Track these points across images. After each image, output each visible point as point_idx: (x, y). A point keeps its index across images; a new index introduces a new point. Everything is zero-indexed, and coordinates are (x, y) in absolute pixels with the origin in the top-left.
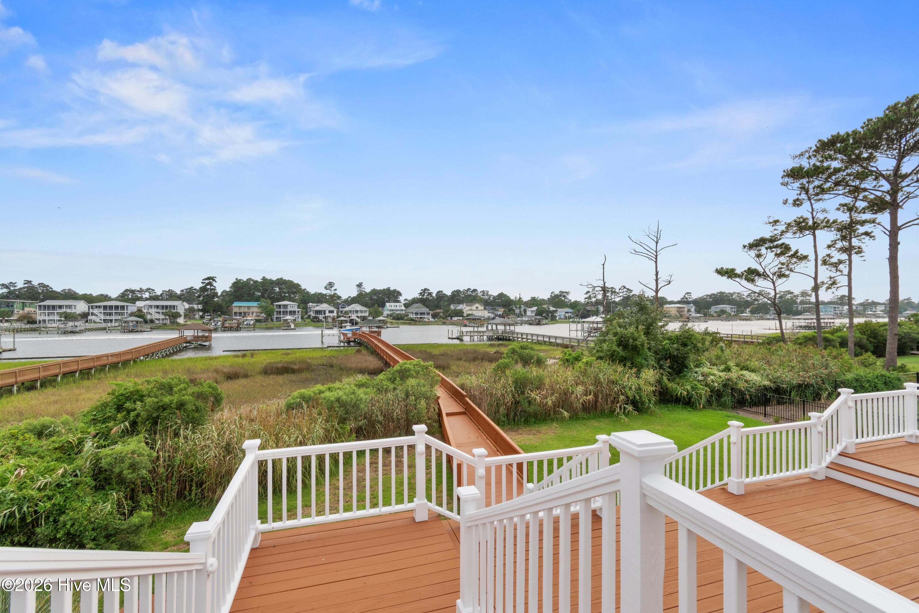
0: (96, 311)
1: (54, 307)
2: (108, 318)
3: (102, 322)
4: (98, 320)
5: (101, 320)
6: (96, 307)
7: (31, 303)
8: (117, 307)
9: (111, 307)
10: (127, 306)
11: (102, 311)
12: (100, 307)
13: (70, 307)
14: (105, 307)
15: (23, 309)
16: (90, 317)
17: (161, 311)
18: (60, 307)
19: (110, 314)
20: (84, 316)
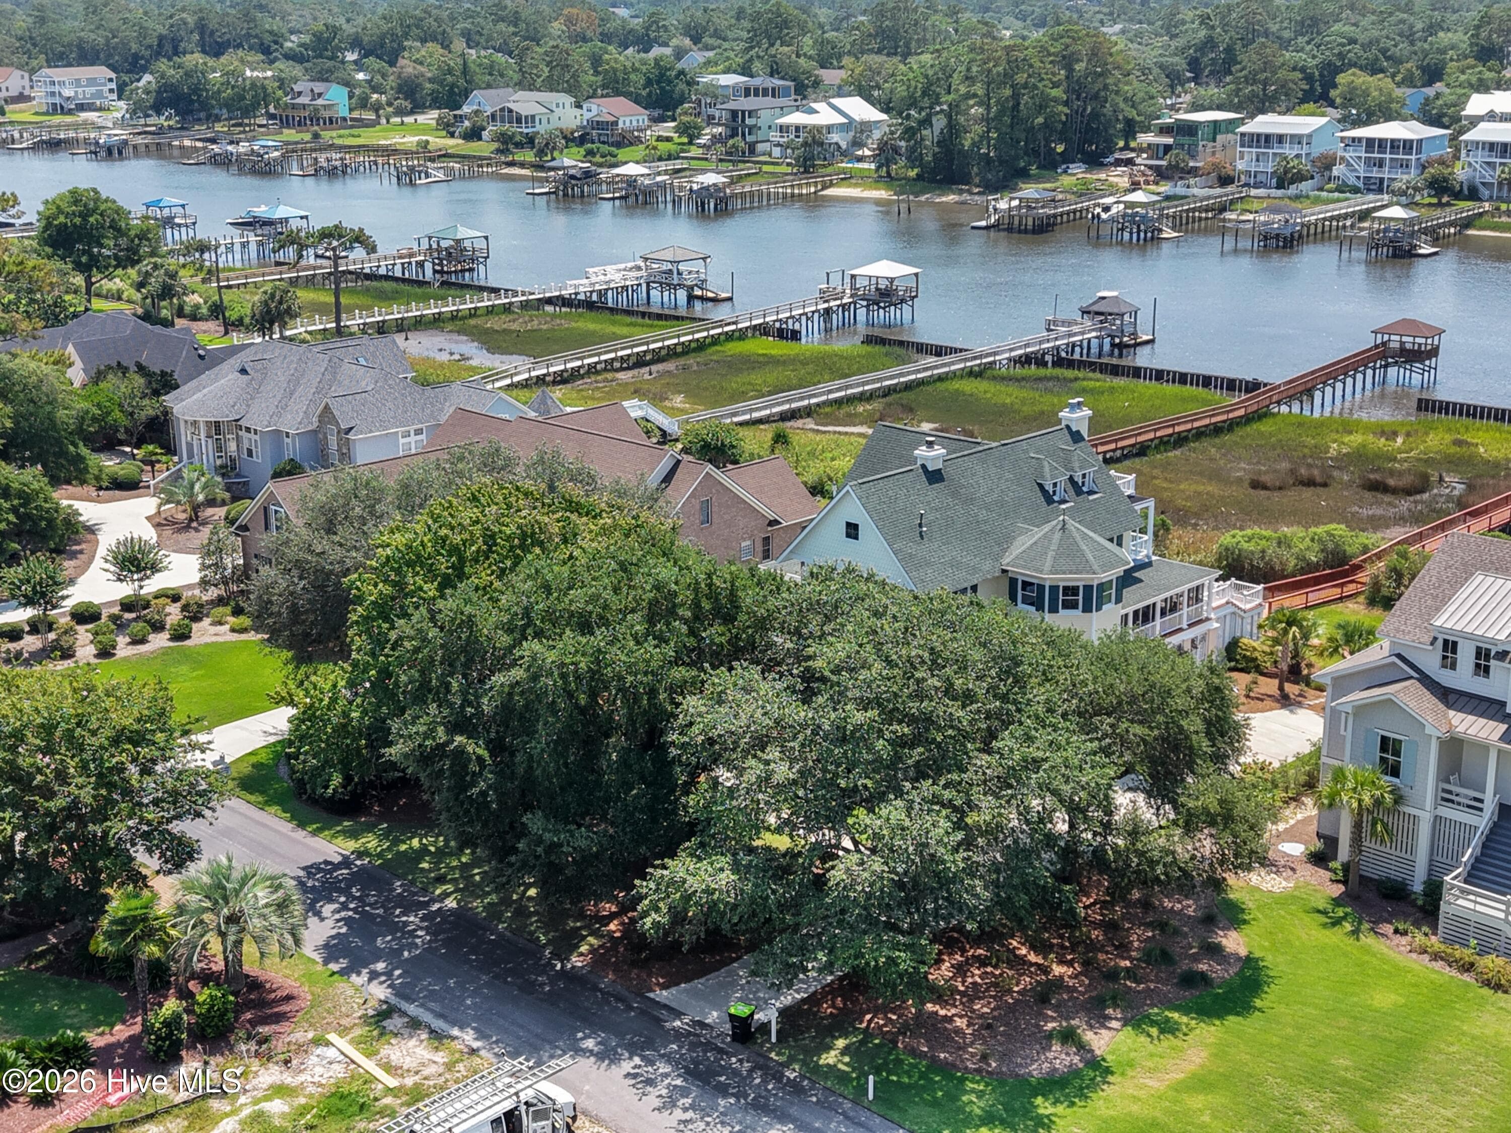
0: (1349, 155)
1: (1267, 140)
2: (1375, 173)
3: (1361, 185)
4: (1352, 181)
5: (1358, 178)
6: (1354, 139)
7: (1231, 122)
8: (1395, 144)
9: (1382, 143)
10: (1420, 142)
11: (1364, 155)
12: (1360, 140)
13: (1297, 139)
14: (1370, 142)
15: (1214, 140)
16: (1336, 171)
17: (1498, 160)
18: (1281, 138)
19: (1381, 164)
20: (1326, 163)
